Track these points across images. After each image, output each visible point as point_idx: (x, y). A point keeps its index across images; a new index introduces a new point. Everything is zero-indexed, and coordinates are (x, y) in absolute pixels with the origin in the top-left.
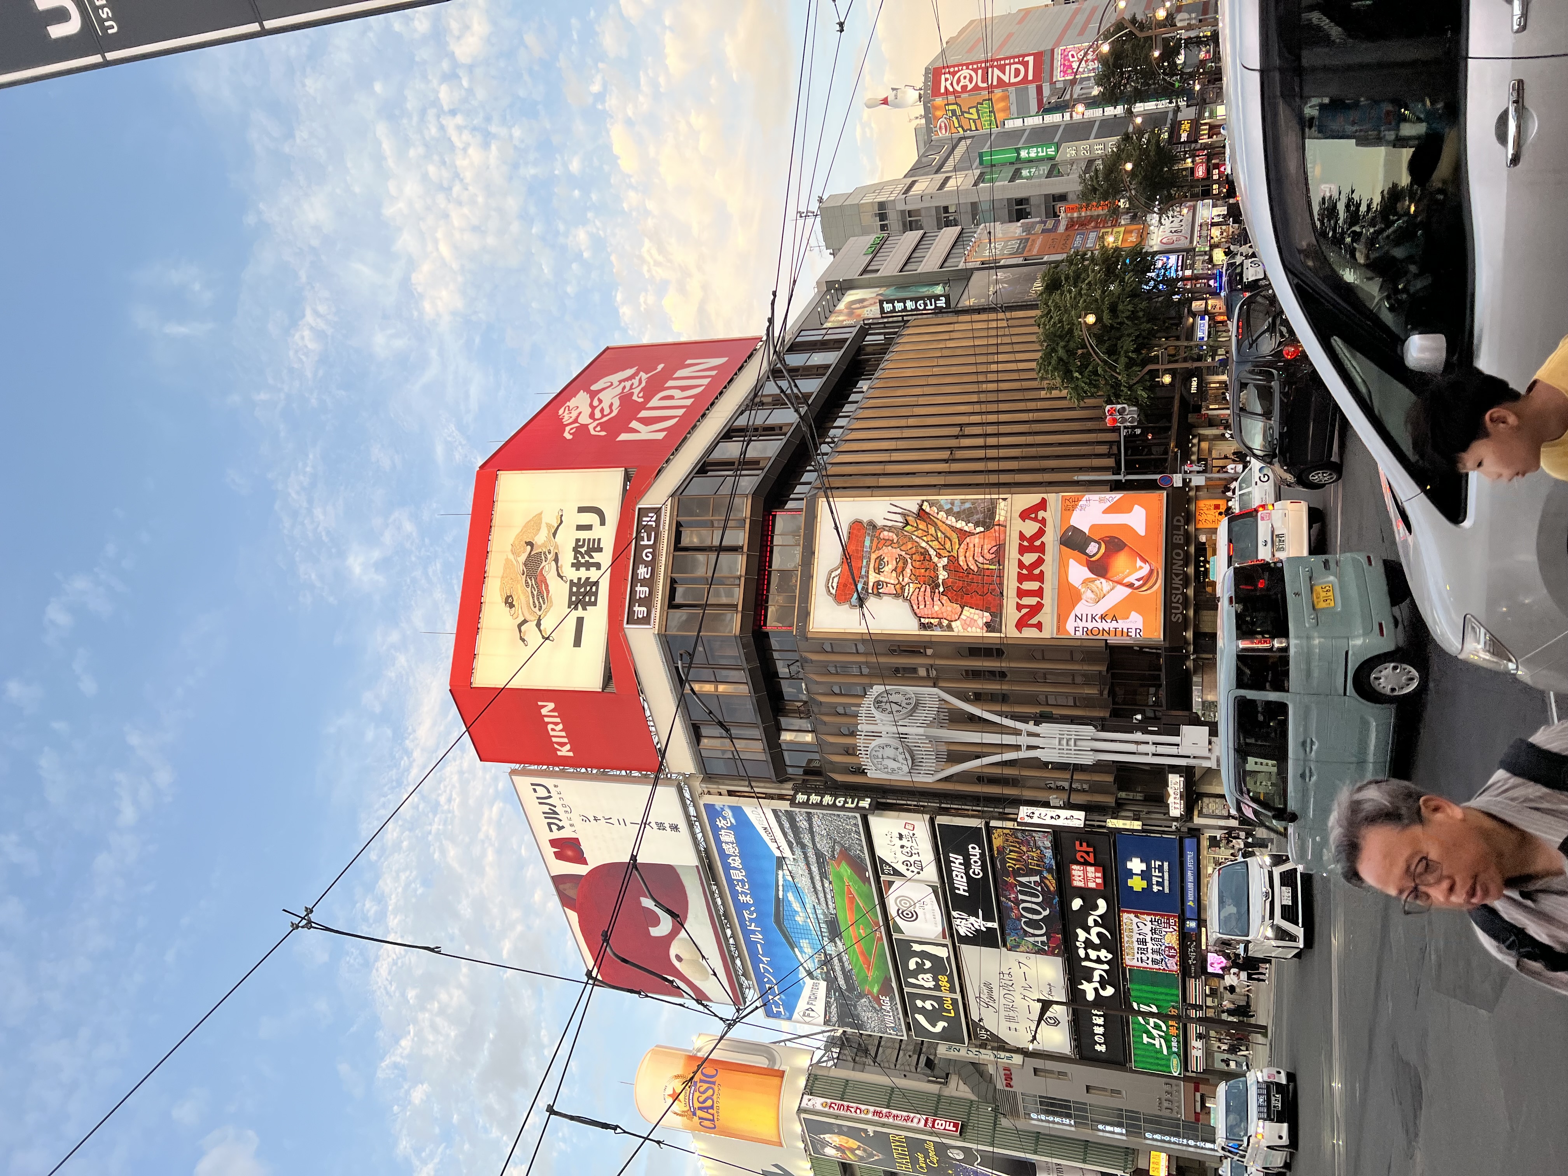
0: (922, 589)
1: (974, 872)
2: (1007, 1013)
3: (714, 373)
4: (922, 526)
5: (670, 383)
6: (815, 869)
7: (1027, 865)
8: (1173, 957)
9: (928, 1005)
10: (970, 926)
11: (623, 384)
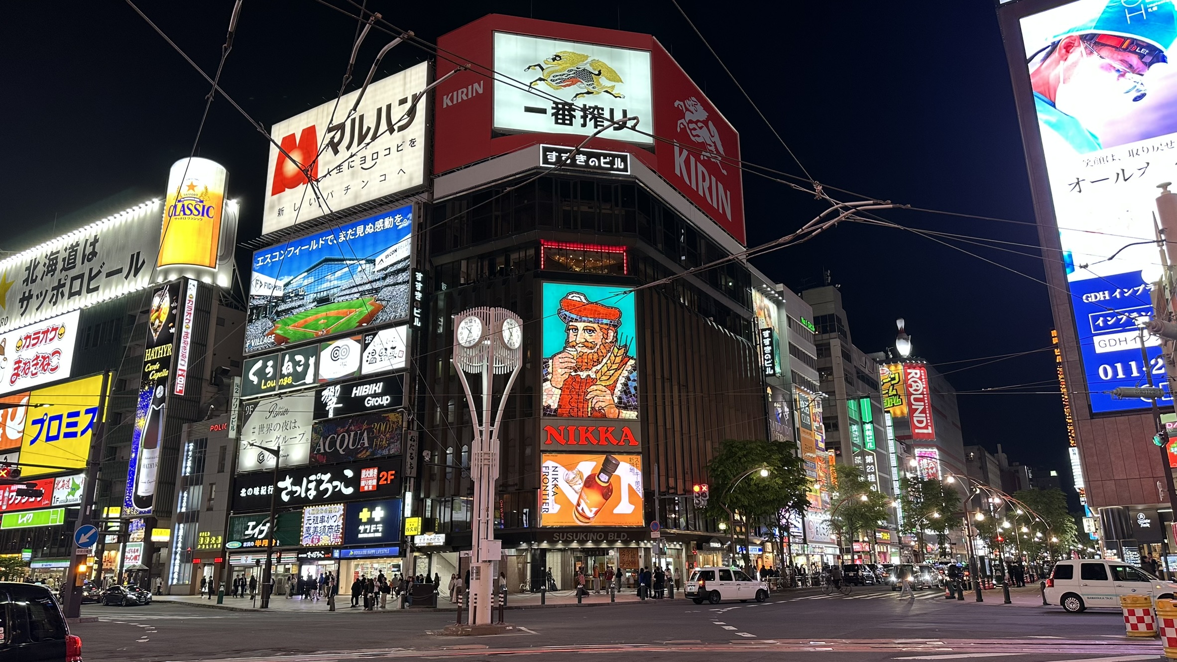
0: (573, 361)
1: (369, 400)
2: (265, 426)
3: (721, 211)
4: (618, 360)
5: (714, 179)
6: (368, 287)
7: (376, 437)
8: (312, 542)
9: (270, 370)
10: (330, 398)
11: (713, 145)
